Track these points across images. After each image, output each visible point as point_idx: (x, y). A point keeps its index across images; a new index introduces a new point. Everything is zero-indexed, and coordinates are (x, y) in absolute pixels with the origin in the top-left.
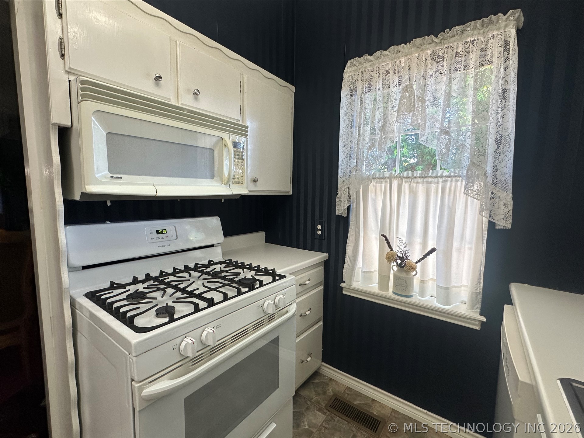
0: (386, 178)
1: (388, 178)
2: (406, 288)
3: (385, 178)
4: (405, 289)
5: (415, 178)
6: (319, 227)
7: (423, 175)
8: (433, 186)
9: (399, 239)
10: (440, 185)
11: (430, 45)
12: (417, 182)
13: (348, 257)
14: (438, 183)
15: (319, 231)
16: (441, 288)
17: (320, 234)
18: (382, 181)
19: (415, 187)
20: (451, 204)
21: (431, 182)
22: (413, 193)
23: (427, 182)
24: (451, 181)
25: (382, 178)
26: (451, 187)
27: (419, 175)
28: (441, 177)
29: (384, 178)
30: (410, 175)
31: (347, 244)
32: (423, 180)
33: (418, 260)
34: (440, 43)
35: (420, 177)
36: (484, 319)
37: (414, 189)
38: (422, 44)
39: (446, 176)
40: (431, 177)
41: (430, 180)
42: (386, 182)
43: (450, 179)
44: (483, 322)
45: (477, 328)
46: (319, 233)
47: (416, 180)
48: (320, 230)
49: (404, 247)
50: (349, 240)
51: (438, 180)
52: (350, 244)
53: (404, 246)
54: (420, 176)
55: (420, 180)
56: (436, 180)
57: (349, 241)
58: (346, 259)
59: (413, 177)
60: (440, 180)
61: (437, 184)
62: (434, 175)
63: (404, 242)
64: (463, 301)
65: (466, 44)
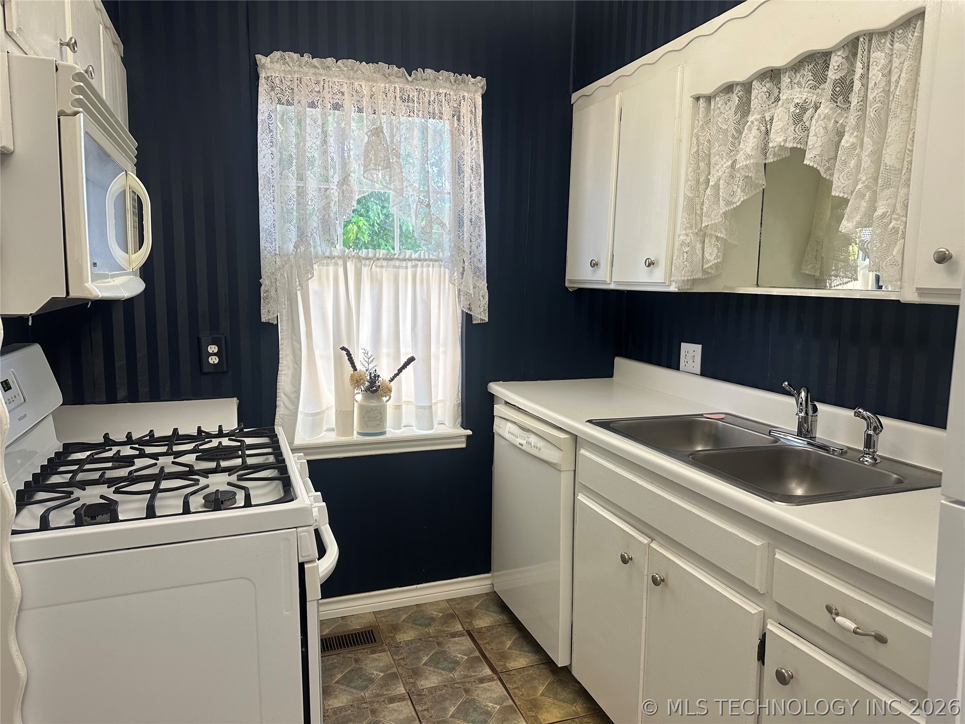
0: (336, 258)
1: (339, 258)
2: (380, 421)
3: (334, 258)
4: (379, 424)
5: (378, 259)
6: (213, 349)
7: (388, 257)
8: (402, 272)
9: (364, 351)
10: (410, 271)
11: (399, 80)
12: (382, 267)
13: (282, 395)
14: (407, 268)
15: (214, 357)
16: (425, 409)
17: (216, 362)
18: (328, 262)
19: (379, 272)
20: (425, 297)
21: (398, 267)
22: (377, 282)
23: (395, 267)
24: (422, 266)
25: (329, 258)
26: (422, 273)
27: (383, 255)
28: (410, 260)
29: (331, 257)
30: (370, 255)
31: (279, 373)
32: (388, 263)
33: (391, 378)
34: (412, 82)
35: (384, 259)
36: (469, 432)
37: (379, 276)
38: (390, 74)
39: (416, 260)
40: (398, 259)
41: (397, 263)
42: (336, 264)
43: (419, 263)
44: (468, 437)
45: (464, 446)
46: (214, 360)
47: (379, 263)
48: (215, 354)
49: (369, 362)
50: (281, 365)
51: (407, 264)
52: (283, 372)
53: (370, 360)
54: (384, 257)
55: (385, 263)
56: (404, 264)
57: (282, 367)
58: (277, 399)
59: (375, 259)
60: (410, 264)
61: (405, 270)
62: (401, 257)
63: (369, 355)
64: (439, 421)
65: (439, 95)
